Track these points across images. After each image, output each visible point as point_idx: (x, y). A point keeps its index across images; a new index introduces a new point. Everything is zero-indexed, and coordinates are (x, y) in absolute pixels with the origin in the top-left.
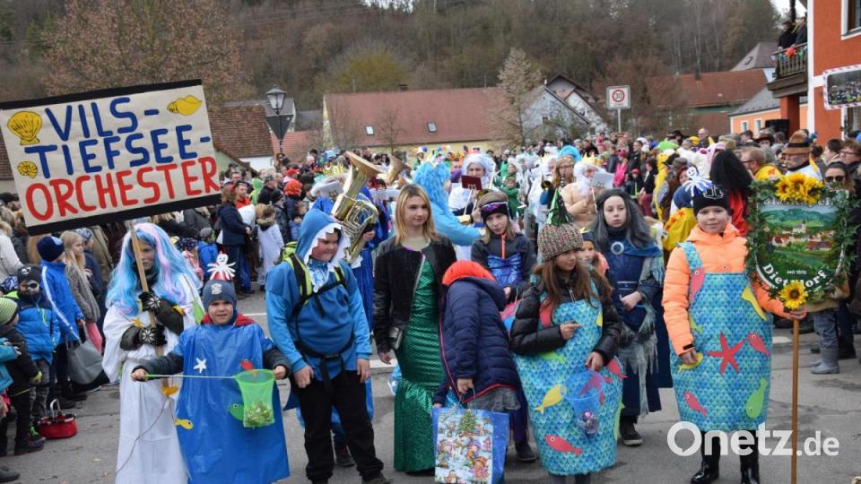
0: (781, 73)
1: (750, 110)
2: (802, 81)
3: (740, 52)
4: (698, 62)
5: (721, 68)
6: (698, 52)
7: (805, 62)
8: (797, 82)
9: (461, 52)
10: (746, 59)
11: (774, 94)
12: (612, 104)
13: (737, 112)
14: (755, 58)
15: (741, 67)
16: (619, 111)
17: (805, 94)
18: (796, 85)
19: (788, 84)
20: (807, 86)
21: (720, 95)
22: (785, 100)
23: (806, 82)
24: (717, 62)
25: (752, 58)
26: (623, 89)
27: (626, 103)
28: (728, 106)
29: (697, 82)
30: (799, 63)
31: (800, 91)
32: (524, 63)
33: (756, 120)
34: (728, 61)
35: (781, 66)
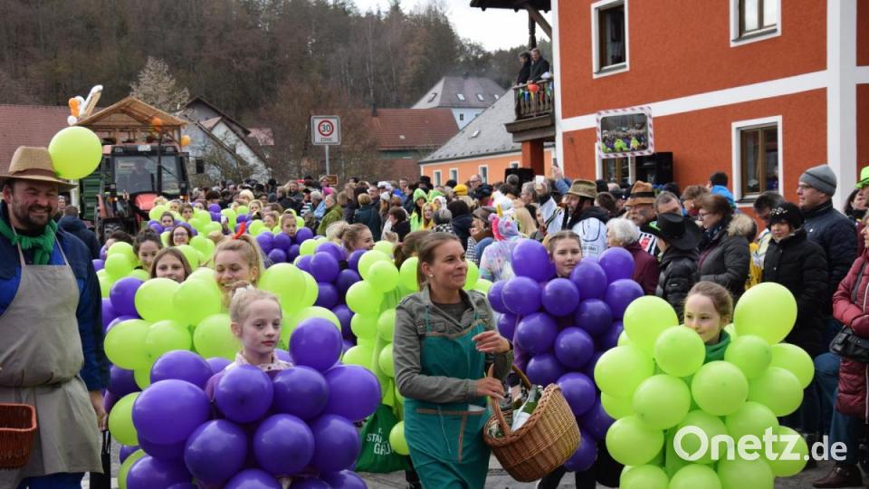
0: (522, 112)
1: (443, 157)
2: (549, 123)
3: (422, 86)
4: (372, 94)
5: (398, 104)
6: (371, 83)
7: (552, 102)
8: (542, 125)
9: (55, 57)
10: (430, 95)
11: (514, 137)
12: (317, 138)
13: (428, 159)
14: (440, 94)
15: (423, 104)
16: (327, 148)
17: (552, 139)
18: (541, 128)
19: (532, 125)
20: (554, 130)
21: (402, 137)
22: (528, 146)
23: (553, 125)
24: (394, 96)
25: (436, 94)
26: (331, 120)
27: (335, 138)
28: (416, 151)
29: (374, 119)
30: (544, 102)
31: (546, 135)
32: (166, 79)
33: (480, 166)
34: (407, 96)
35: (522, 104)
